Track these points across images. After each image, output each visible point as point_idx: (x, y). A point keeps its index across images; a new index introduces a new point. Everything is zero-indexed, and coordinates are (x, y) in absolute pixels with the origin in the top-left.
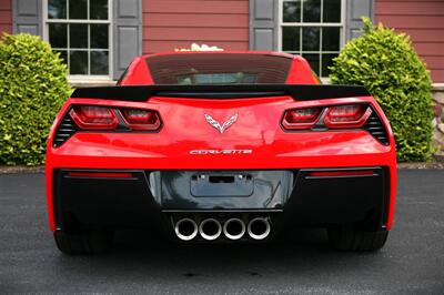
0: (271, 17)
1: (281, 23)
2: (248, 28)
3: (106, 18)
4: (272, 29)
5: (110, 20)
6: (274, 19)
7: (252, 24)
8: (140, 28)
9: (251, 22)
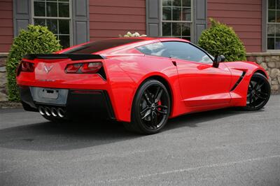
0: (157, 17)
1: (162, 21)
2: (145, 23)
3: (69, 17)
4: (158, 24)
6: (159, 18)
8: (88, 23)
9: (147, 20)
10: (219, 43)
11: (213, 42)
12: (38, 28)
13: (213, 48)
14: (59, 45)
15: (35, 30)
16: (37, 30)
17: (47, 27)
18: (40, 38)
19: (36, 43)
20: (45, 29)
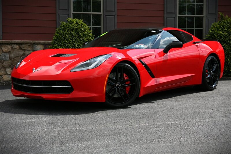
0: (174, 12)
1: (178, 15)
2: (164, 17)
3: (100, 12)
4: (175, 17)
5: (102, 13)
6: (175, 13)
7: (166, 15)
8: (116, 17)
9: (165, 14)
10: (226, 34)
11: (221, 33)
12: (75, 21)
13: (221, 37)
14: (91, 34)
15: (73, 22)
16: (75, 22)
17: (82, 20)
18: (76, 29)
19: (73, 33)
20: (81, 22)
